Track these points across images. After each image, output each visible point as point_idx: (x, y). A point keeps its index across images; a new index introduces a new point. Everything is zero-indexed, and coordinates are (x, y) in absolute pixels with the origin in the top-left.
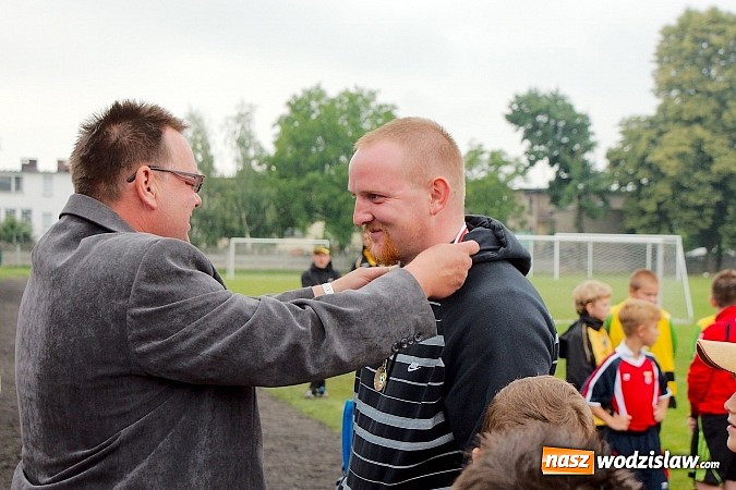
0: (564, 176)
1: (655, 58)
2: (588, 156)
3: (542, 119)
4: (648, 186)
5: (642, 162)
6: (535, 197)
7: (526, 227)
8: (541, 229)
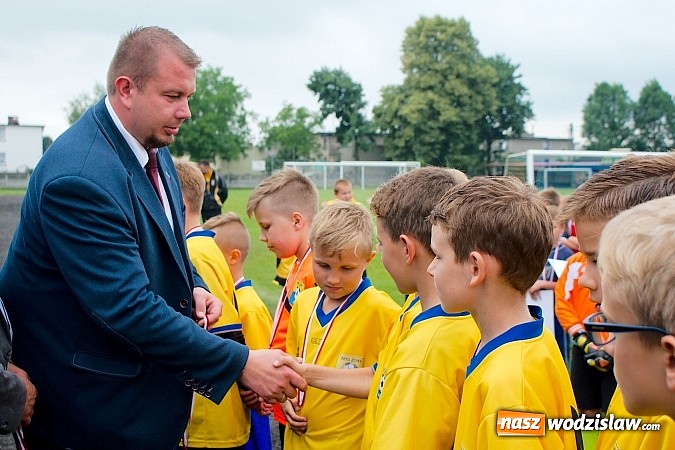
0: (346, 124)
1: (402, 48)
2: (361, 111)
3: (330, 87)
4: (399, 129)
5: (395, 115)
6: (327, 138)
7: (322, 158)
8: (332, 159)
